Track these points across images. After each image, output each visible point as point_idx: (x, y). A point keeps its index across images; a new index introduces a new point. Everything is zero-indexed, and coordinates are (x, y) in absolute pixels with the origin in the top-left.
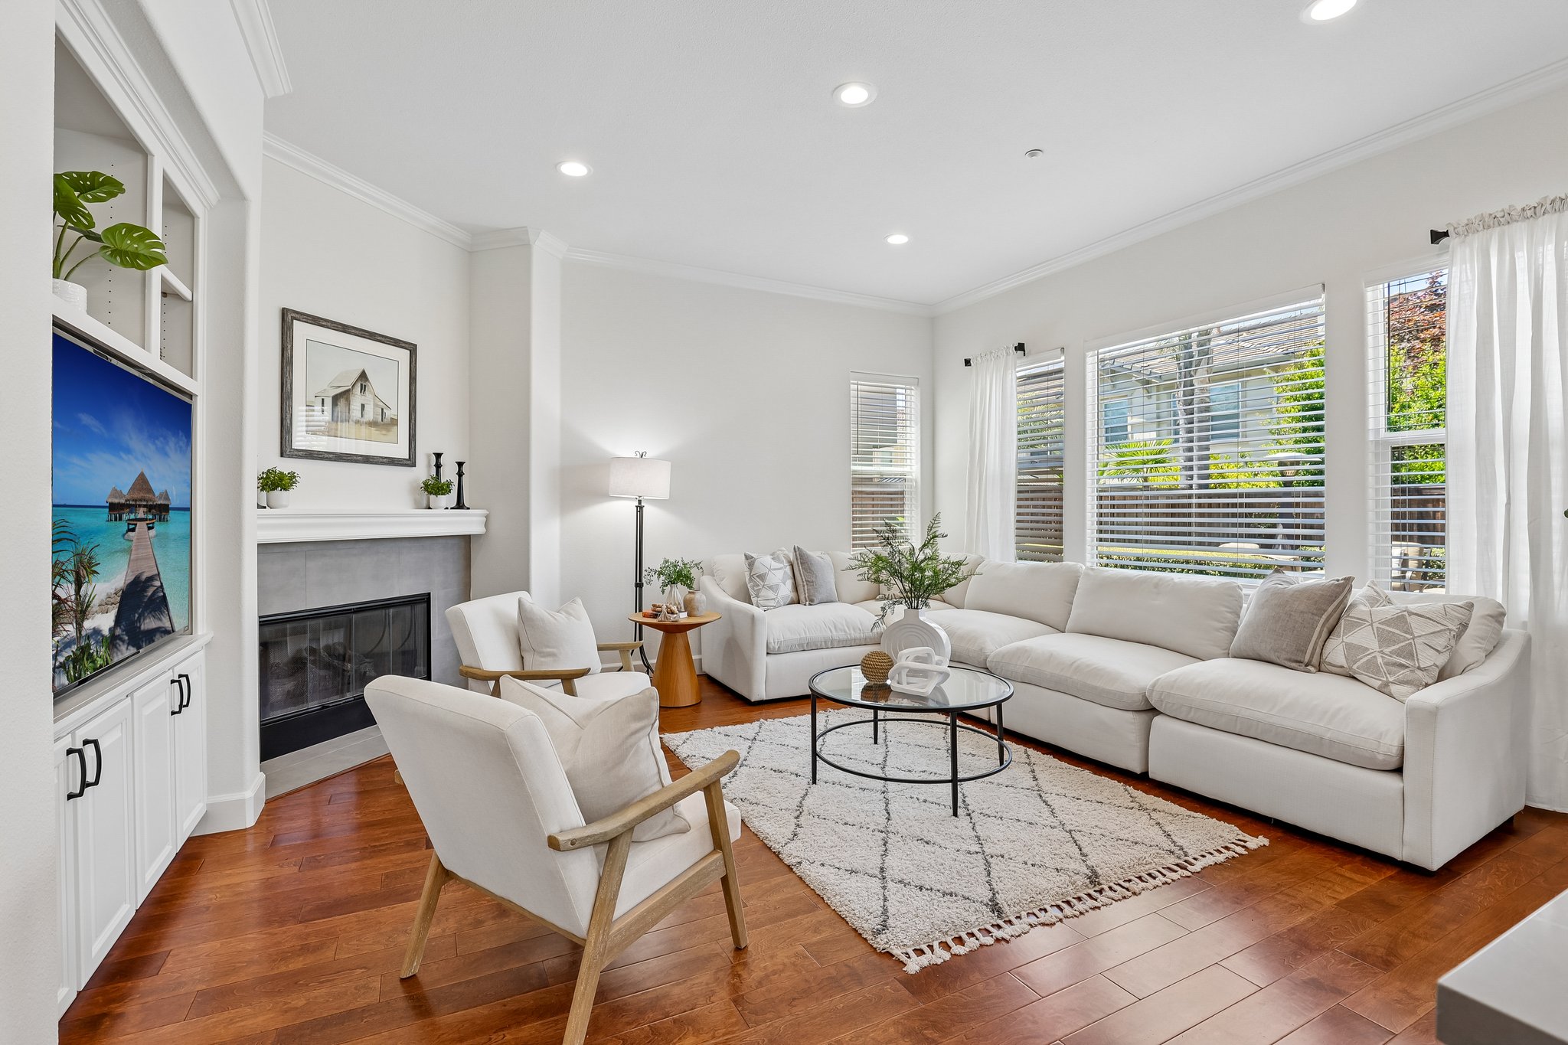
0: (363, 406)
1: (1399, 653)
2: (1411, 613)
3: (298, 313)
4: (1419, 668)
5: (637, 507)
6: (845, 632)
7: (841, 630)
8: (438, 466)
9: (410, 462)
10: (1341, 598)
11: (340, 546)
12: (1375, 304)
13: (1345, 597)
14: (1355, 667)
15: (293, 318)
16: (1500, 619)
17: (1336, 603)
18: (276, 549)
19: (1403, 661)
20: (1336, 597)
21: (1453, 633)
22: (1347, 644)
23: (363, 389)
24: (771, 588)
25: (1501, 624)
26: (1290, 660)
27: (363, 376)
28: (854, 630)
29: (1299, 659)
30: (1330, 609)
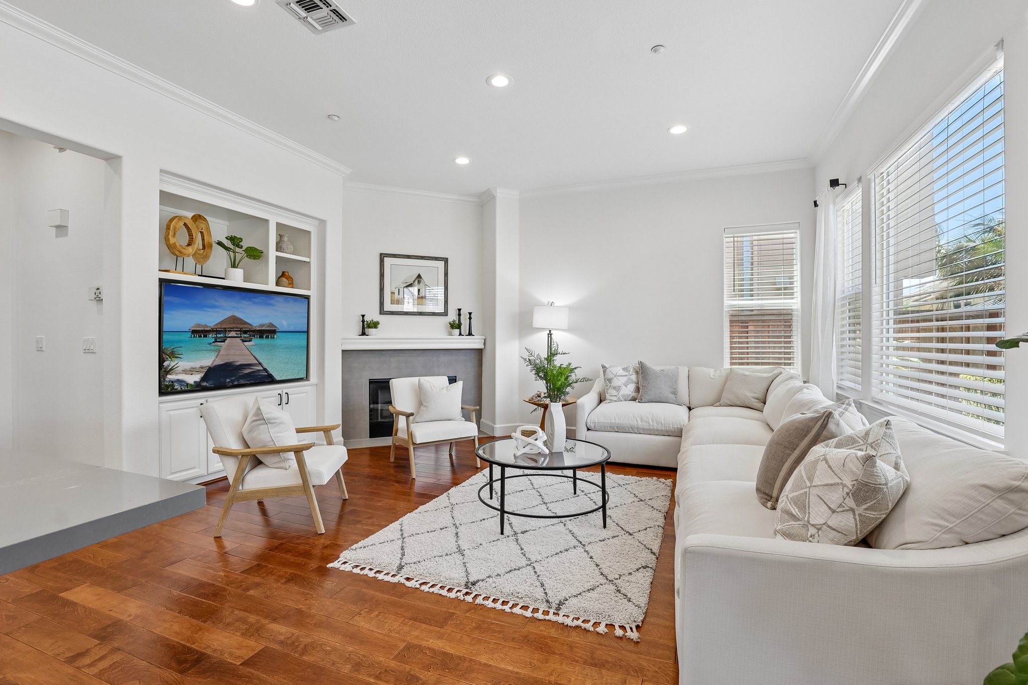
0: (419, 290)
3: (386, 254)
5: (548, 334)
6: (649, 423)
7: (646, 422)
8: (459, 315)
9: (445, 314)
11: (406, 352)
15: (384, 257)
18: (377, 352)
23: (419, 282)
24: (614, 388)
27: (419, 276)
28: (657, 423)
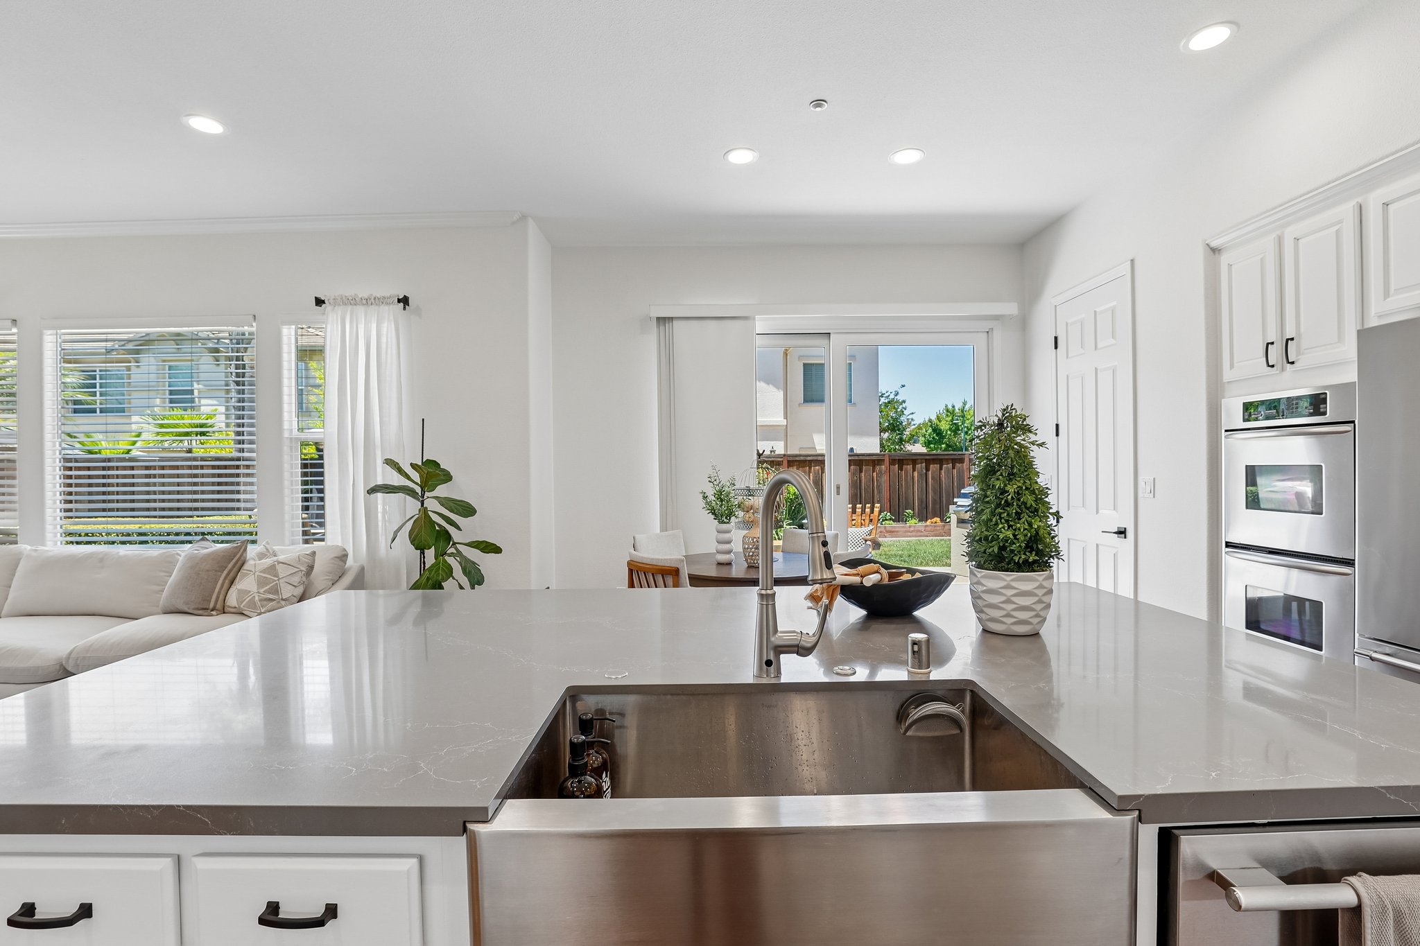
1: (269, 592)
2: (279, 563)
4: (282, 599)
10: (238, 556)
12: (289, 339)
13: (242, 555)
14: (242, 606)
16: (343, 559)
17: (234, 561)
19: (271, 596)
20: (235, 556)
21: (303, 573)
22: (239, 590)
25: (345, 562)
26: (198, 609)
29: (205, 607)
30: (230, 566)
